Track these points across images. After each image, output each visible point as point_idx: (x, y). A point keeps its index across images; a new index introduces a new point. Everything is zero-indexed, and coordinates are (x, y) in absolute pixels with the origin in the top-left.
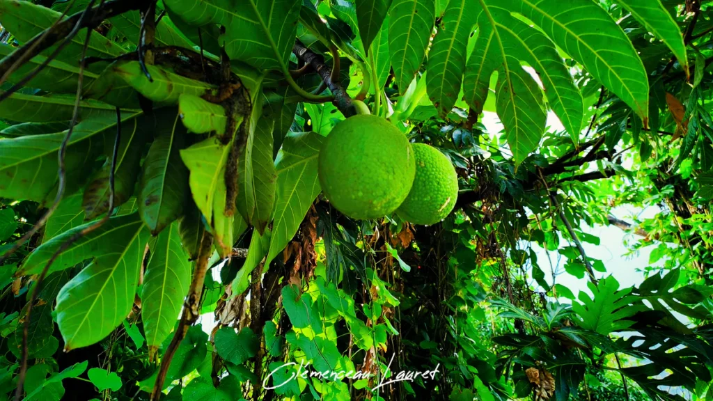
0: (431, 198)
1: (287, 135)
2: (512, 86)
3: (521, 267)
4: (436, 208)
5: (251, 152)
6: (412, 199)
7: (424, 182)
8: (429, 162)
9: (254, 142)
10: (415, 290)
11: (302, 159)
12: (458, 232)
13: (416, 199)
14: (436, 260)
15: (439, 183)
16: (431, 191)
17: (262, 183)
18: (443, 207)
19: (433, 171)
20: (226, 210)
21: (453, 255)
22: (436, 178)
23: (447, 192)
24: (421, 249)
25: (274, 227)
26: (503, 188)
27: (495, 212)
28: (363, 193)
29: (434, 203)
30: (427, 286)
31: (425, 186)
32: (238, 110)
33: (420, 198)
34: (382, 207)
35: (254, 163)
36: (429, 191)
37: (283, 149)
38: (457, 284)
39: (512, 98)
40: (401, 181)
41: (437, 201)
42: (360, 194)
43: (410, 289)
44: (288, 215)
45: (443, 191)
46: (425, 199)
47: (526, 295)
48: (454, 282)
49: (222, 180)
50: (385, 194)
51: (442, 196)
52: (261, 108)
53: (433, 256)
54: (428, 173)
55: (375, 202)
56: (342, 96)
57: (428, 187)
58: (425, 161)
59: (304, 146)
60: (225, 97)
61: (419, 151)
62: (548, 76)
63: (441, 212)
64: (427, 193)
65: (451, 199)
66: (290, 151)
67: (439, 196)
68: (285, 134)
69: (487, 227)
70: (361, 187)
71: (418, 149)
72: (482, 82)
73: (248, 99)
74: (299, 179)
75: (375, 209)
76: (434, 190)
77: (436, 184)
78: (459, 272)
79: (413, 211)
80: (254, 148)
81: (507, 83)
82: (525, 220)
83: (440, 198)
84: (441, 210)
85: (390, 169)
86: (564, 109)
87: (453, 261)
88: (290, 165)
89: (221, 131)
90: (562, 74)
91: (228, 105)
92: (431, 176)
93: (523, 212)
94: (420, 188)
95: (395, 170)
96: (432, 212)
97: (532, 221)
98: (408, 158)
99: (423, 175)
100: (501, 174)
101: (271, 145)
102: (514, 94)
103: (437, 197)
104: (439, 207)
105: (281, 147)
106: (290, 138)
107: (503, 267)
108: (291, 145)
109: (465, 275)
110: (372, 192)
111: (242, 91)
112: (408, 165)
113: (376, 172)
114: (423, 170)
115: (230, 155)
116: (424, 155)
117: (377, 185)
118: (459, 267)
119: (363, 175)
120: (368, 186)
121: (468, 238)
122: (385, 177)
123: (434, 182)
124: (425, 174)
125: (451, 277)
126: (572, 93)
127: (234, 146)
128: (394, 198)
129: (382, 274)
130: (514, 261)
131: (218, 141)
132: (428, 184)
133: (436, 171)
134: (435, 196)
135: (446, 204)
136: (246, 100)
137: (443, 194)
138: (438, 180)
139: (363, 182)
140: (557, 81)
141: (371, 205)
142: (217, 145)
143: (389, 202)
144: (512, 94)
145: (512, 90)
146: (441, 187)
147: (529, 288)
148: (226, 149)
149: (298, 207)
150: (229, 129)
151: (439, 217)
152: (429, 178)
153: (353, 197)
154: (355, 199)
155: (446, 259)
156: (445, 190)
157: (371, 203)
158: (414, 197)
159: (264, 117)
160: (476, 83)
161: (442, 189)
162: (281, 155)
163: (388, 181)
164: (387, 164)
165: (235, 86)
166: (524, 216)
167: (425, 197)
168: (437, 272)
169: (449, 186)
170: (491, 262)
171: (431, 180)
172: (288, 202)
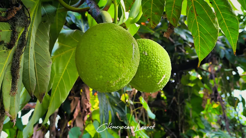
0: (152, 76)
1: (61, 32)
2: (195, 10)
3: (235, 109)
4: (156, 82)
5: (33, 47)
6: (140, 77)
7: (147, 66)
8: (150, 52)
9: (36, 40)
10: (163, 126)
11: (71, 48)
12: (192, 85)
13: (142, 76)
14: (177, 105)
15: (157, 66)
16: (152, 71)
17: (41, 68)
18: (160, 81)
19: (153, 58)
20: (11, 92)
21: (189, 102)
22: (155, 62)
23: (163, 71)
24: (167, 97)
25: (52, 94)
26: (222, 55)
27: (217, 72)
28: (103, 76)
29: (155, 79)
30: (172, 124)
31: (148, 68)
32: (20, 24)
33: (145, 76)
34: (116, 85)
35: (36, 54)
36: (151, 72)
37: (59, 41)
38: (192, 122)
39: (196, 17)
40: (128, 68)
41: (156, 77)
42: (101, 77)
43: (159, 125)
44: (62, 86)
45: (160, 71)
46: (148, 77)
47: (239, 128)
48: (189, 120)
49: (9, 72)
50: (118, 76)
51: (159, 74)
52: (40, 17)
53: (175, 102)
54: (150, 60)
55: (111, 82)
56: (94, 8)
57: (150, 69)
58: (148, 52)
59: (72, 39)
60: (11, 17)
61: (144, 45)
62: (217, 5)
63: (160, 85)
64: (149, 73)
65: (166, 76)
66: (63, 43)
67: (158, 74)
68: (60, 31)
69: (212, 82)
70: (101, 72)
71: (143, 43)
72: (177, 6)
73: (28, 15)
74: (69, 61)
75: (112, 86)
76: (154, 71)
77: (155, 67)
78: (192, 113)
79: (141, 84)
80: (36, 44)
81: (192, 8)
82: (237, 76)
83: (158, 76)
84: (159, 83)
85: (121, 60)
86: (227, 27)
87: (189, 106)
88: (62, 52)
89: (7, 41)
90: (224, 4)
91: (13, 22)
92: (152, 61)
93: (236, 71)
94: (145, 69)
95: (124, 60)
96: (153, 85)
97: (243, 77)
98: (134, 52)
99: (147, 61)
100: (220, 45)
101: (48, 42)
102: (197, 15)
103: (156, 75)
104: (157, 81)
105: (57, 40)
106: (63, 34)
107: (222, 109)
108: (64, 39)
109: (197, 115)
110: (109, 75)
111: (24, 10)
112: (133, 57)
113: (111, 62)
114: (147, 58)
115: (14, 55)
116: (147, 48)
117: (112, 71)
118: (193, 109)
119: (102, 65)
120: (106, 72)
121: (199, 89)
122: (118, 66)
123: (154, 65)
124: (148, 60)
125: (187, 117)
126: (231, 17)
127: (17, 48)
128: (124, 79)
129: (140, 116)
130: (230, 105)
131: (5, 48)
132: (150, 67)
133: (155, 58)
134: (155, 74)
135: (162, 80)
136: (26, 16)
137: (160, 73)
138: (156, 64)
139: (103, 69)
140: (222, 9)
141: (109, 84)
142: (5, 50)
143: (121, 81)
144: (196, 15)
145: (196, 12)
146: (158, 68)
147: (241, 123)
148: (11, 52)
149: (68, 79)
150: (13, 39)
151: (159, 88)
152: (150, 63)
153: (97, 79)
154: (98, 80)
155: (184, 104)
156: (161, 70)
157: (109, 83)
158: (141, 75)
159: (43, 23)
160: (173, 7)
161: (159, 70)
162: (57, 45)
163: (119, 68)
164: (119, 57)
165: (17, 8)
166: (237, 74)
167: (148, 75)
168: (178, 113)
169: (164, 68)
170: (215, 106)
171: (151, 64)
172: (62, 77)
